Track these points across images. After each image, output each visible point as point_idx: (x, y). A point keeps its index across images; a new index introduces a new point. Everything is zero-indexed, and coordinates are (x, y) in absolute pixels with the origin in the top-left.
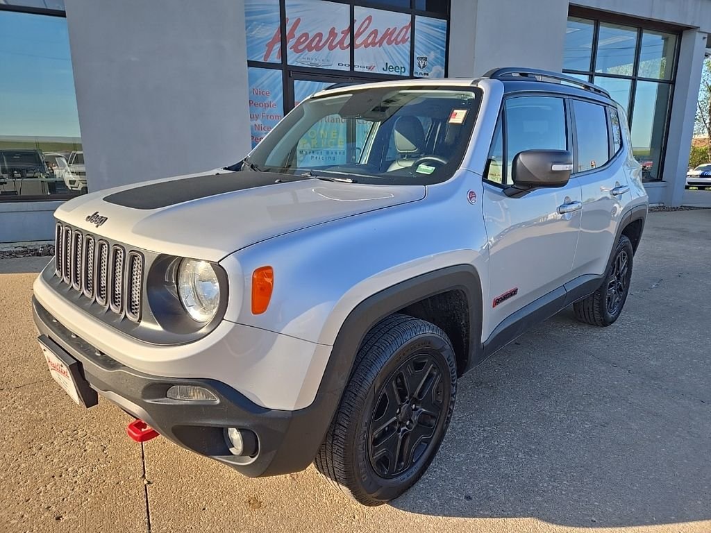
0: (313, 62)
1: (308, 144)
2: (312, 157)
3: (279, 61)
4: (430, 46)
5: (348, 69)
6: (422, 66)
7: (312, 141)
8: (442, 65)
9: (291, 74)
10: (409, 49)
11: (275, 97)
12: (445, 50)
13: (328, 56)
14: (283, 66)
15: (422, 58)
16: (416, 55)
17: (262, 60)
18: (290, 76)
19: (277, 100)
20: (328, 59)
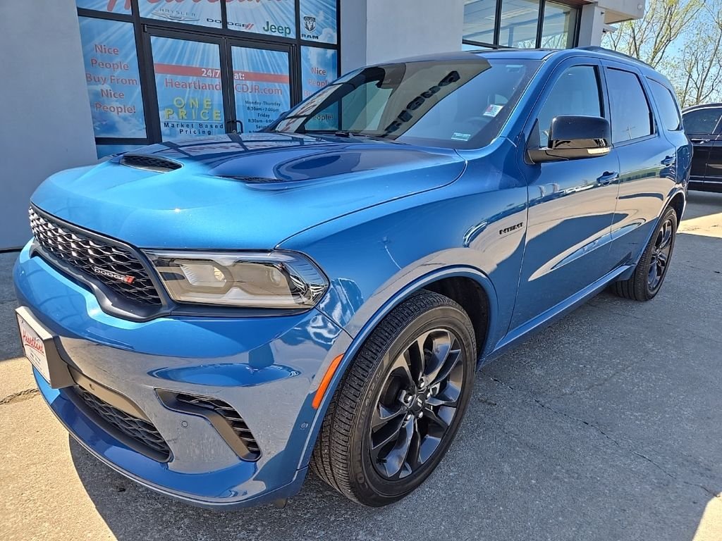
0: (174, 15)
1: (175, 115)
2: (181, 131)
3: (129, 12)
4: (319, 5)
5: (219, 26)
6: (310, 27)
7: (180, 110)
8: (333, 28)
9: (145, 29)
10: (293, 6)
11: (126, 56)
12: (335, 10)
13: (192, 8)
14: (134, 18)
15: (310, 18)
16: (302, 15)
17: (105, 9)
18: (144, 31)
19: (129, 59)
20: (194, 12)
